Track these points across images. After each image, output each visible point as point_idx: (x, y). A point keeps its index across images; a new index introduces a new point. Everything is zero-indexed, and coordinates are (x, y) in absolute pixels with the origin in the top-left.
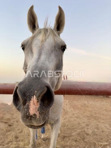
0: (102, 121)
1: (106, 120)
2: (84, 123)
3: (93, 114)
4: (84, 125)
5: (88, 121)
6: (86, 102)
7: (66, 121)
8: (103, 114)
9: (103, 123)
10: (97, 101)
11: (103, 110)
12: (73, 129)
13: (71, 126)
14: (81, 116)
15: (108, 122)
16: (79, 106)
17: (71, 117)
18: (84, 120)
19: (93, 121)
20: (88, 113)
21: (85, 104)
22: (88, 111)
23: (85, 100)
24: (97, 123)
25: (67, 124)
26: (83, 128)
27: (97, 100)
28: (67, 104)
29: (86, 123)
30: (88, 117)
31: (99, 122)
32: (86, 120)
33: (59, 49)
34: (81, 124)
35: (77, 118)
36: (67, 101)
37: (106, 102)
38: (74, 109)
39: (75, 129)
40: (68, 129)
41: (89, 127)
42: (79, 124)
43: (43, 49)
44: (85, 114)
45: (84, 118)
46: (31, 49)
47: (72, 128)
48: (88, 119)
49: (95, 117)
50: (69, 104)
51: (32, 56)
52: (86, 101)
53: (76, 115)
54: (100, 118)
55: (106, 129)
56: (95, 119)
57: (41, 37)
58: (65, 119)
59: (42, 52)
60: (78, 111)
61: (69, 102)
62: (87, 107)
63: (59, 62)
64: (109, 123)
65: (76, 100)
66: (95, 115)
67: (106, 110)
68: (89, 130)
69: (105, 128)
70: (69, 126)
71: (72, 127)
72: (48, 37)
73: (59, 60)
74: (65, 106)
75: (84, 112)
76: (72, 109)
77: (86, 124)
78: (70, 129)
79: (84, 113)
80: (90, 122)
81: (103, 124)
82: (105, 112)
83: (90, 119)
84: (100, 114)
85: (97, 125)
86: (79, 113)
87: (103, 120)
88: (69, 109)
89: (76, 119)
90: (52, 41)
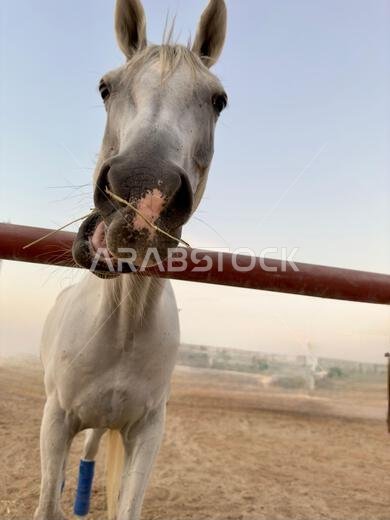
0: (303, 490)
1: (317, 485)
2: (238, 491)
3: (271, 464)
4: (236, 497)
5: (253, 485)
6: (244, 427)
7: (169, 480)
8: (305, 468)
9: (306, 494)
10: (284, 427)
11: (302, 455)
12: (197, 509)
13: (190, 499)
14: (227, 470)
15: (323, 492)
16: (220, 437)
17: (189, 470)
18: (240, 482)
19: (270, 486)
20: (253, 459)
21: (241, 434)
22: (252, 454)
23: (241, 421)
24: (286, 494)
25: (173, 491)
26: (236, 506)
27: (283, 422)
28: (174, 430)
29: (243, 492)
30: (251, 472)
31: (290, 491)
32: (243, 482)
33: (207, 101)
34: (226, 495)
35: (213, 473)
36: (178, 419)
37: (313, 432)
38: (203, 445)
39: (203, 508)
40: (177, 507)
41: (254, 506)
42: (220, 493)
43: (164, 96)
44: (242, 463)
45: (237, 477)
46: (129, 94)
47: (194, 505)
48: (253, 481)
49: (278, 474)
50: (185, 428)
51: (135, 112)
52: (246, 422)
53: (208, 465)
54: (296, 479)
55: (318, 515)
56: (278, 481)
57: (160, 66)
58: (165, 475)
59: (164, 102)
60: (216, 454)
61: (183, 423)
62: (249, 440)
63: (204, 139)
64: (325, 496)
65: (208, 419)
66: (277, 470)
67: (314, 455)
68: (255, 513)
69: (312, 510)
70: (182, 498)
71: (194, 500)
72: (177, 67)
73: (205, 134)
74: (169, 433)
75: (236, 457)
76: (195, 446)
77: (246, 495)
78: (184, 508)
79: (239, 459)
80: (258, 490)
81: (306, 498)
82: (310, 460)
83: (259, 482)
84: (294, 466)
85: (287, 501)
86: (218, 459)
87: (306, 485)
88: (185, 444)
89: (207, 476)
90: (188, 77)
